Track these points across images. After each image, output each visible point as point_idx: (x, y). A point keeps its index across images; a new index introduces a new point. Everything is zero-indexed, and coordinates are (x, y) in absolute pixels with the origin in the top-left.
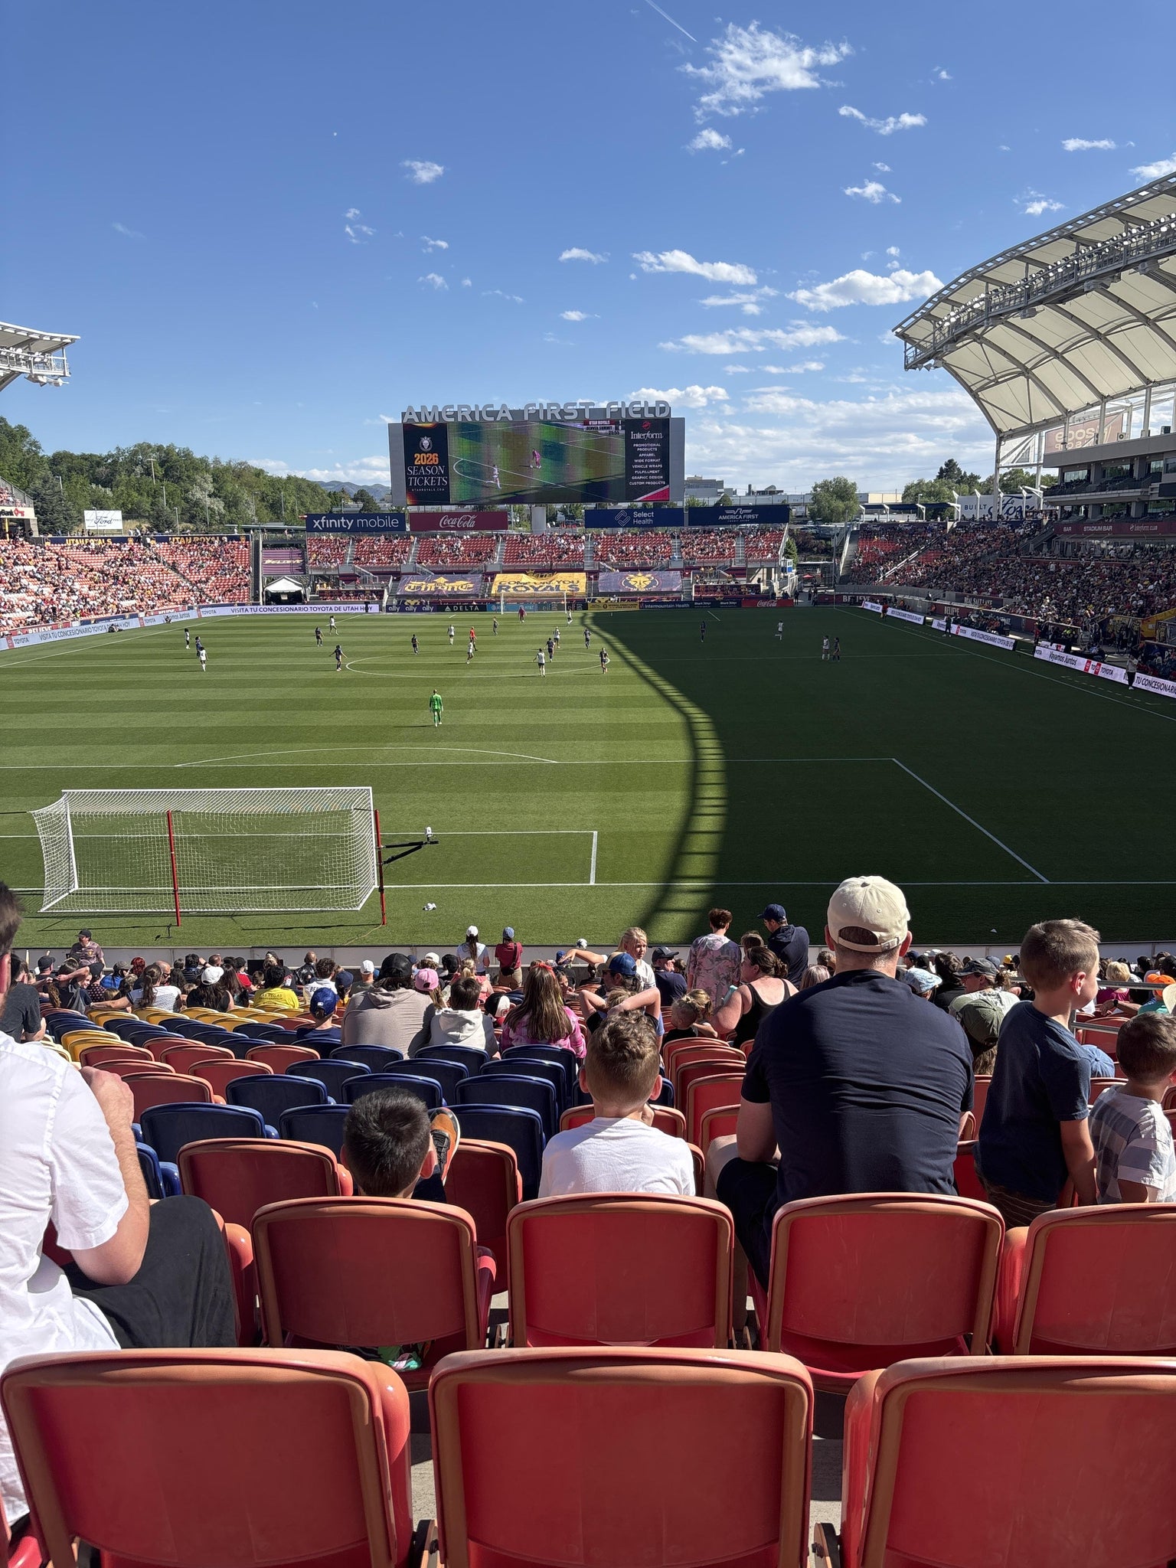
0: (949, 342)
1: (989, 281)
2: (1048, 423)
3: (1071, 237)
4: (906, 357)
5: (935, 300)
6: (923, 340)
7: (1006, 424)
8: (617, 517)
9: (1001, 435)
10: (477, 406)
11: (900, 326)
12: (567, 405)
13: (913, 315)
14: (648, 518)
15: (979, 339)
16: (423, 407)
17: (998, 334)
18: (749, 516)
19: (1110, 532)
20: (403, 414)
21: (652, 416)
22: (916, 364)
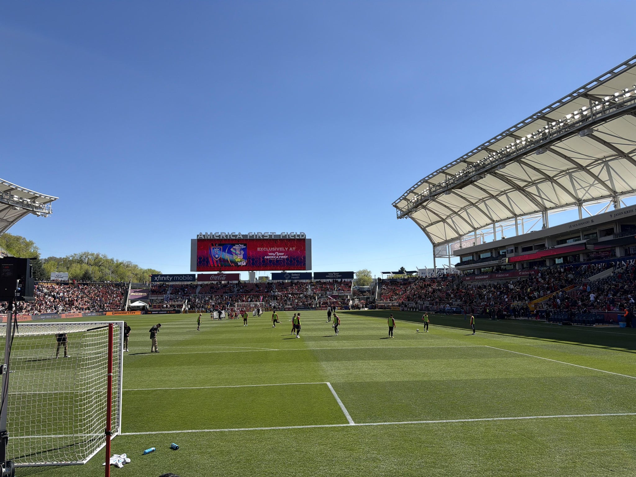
0: (414, 208)
1: (429, 183)
2: (453, 240)
3: (465, 162)
4: (397, 214)
5: (408, 192)
6: (403, 208)
7: (437, 241)
8: (285, 276)
9: (435, 245)
10: (228, 233)
11: (394, 203)
12: (265, 233)
13: (399, 199)
14: (297, 276)
15: (425, 207)
16: (206, 233)
17: (432, 205)
18: (338, 276)
19: (487, 278)
20: (198, 236)
21: (298, 238)
22: (401, 216)
